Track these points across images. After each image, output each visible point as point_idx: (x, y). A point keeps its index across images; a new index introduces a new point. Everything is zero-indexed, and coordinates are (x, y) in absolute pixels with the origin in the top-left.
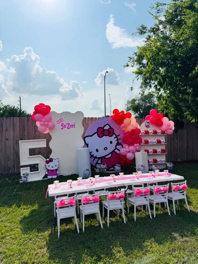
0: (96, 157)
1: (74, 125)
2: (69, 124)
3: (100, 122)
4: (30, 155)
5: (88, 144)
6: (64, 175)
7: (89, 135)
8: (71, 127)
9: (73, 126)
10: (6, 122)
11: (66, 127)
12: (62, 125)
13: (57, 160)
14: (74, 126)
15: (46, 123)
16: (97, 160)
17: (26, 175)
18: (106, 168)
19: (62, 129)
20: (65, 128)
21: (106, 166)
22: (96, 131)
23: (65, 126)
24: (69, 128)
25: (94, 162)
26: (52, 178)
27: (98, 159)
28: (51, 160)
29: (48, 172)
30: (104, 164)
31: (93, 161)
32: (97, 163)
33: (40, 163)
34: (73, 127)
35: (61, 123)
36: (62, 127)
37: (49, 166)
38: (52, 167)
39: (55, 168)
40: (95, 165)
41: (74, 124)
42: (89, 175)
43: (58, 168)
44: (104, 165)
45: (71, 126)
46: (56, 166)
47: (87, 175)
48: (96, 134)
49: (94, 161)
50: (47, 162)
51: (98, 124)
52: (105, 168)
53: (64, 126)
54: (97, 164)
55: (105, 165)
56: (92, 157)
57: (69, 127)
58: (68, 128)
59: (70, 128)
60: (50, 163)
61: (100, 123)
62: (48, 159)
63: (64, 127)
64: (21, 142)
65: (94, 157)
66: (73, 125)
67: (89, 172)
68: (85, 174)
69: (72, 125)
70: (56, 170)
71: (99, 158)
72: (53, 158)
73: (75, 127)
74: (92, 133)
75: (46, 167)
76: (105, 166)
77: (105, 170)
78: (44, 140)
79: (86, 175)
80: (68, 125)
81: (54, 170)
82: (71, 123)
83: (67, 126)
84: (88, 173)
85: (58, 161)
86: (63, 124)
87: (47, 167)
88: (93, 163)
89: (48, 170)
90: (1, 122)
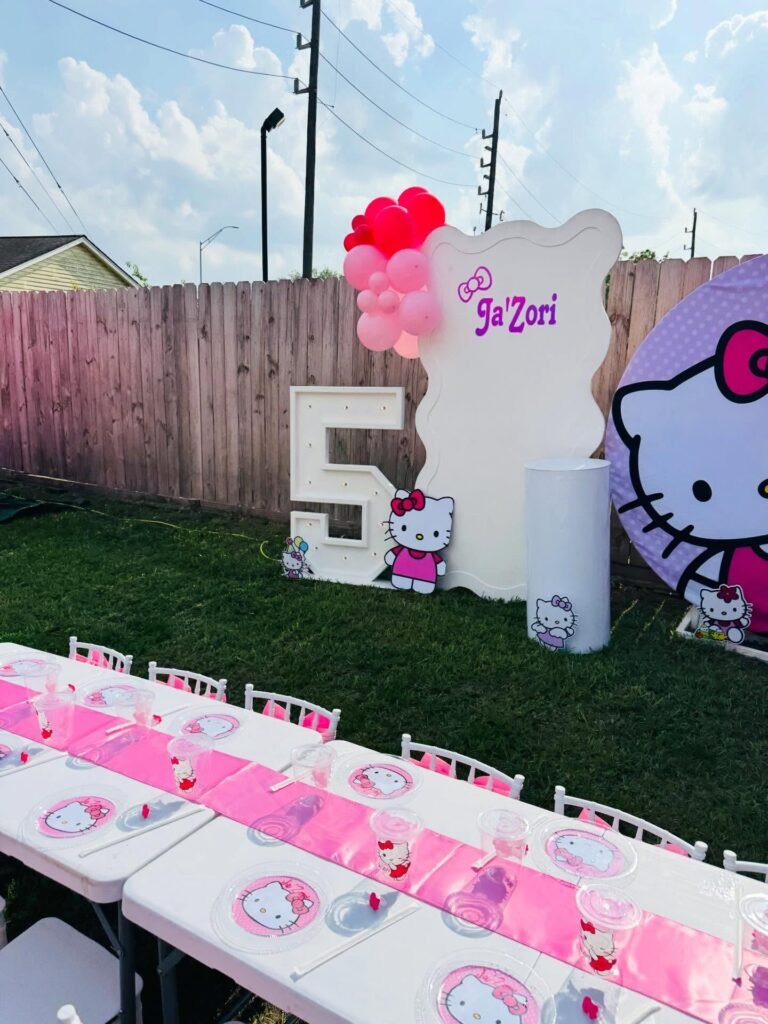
0: (684, 536)
1: (553, 307)
2: (522, 300)
3: (747, 282)
4: (333, 460)
5: (638, 438)
6: (479, 593)
7: (651, 378)
8: (531, 323)
9: (544, 314)
10: (310, 303)
11: (501, 323)
12: (484, 307)
13: (447, 505)
14: (547, 316)
15: (386, 296)
16: (692, 557)
17: (300, 548)
18: (744, 622)
19: (480, 332)
20: (498, 327)
21: (741, 611)
22: (710, 351)
23: (500, 316)
24: (520, 329)
25: (666, 562)
26: (412, 590)
27: (701, 550)
28: (417, 501)
29: (396, 555)
30: (727, 596)
31: (666, 554)
32: (690, 573)
33: (369, 503)
34: (541, 322)
35: (479, 296)
36: (481, 323)
37: (404, 528)
38: (420, 537)
39: (431, 545)
40: (674, 585)
41: (550, 304)
42: (569, 635)
43: (447, 546)
44: (728, 601)
45: (531, 318)
46: (436, 534)
47: (553, 633)
48: (711, 371)
49: (672, 557)
50: (399, 508)
51: (732, 296)
52: (737, 624)
53: (492, 314)
54: (691, 583)
55: (738, 604)
56: (658, 530)
57: (522, 319)
58: (513, 329)
59: (526, 325)
60: (411, 516)
61: (746, 289)
62: (403, 495)
63: (495, 323)
64: (298, 393)
65: (670, 530)
66: (544, 308)
67: (570, 619)
68: (543, 621)
69: (538, 307)
70: (438, 556)
71: (712, 546)
72: (426, 493)
73: (552, 322)
74: (677, 365)
75: (390, 530)
76: (736, 609)
77: (735, 634)
78: (394, 394)
79: (548, 630)
80: (517, 305)
81: (425, 553)
82: (536, 299)
83: (507, 318)
84: (564, 625)
85: (451, 514)
86: (488, 301)
87: (397, 531)
88: (666, 571)
89: (398, 550)
90: (295, 303)
